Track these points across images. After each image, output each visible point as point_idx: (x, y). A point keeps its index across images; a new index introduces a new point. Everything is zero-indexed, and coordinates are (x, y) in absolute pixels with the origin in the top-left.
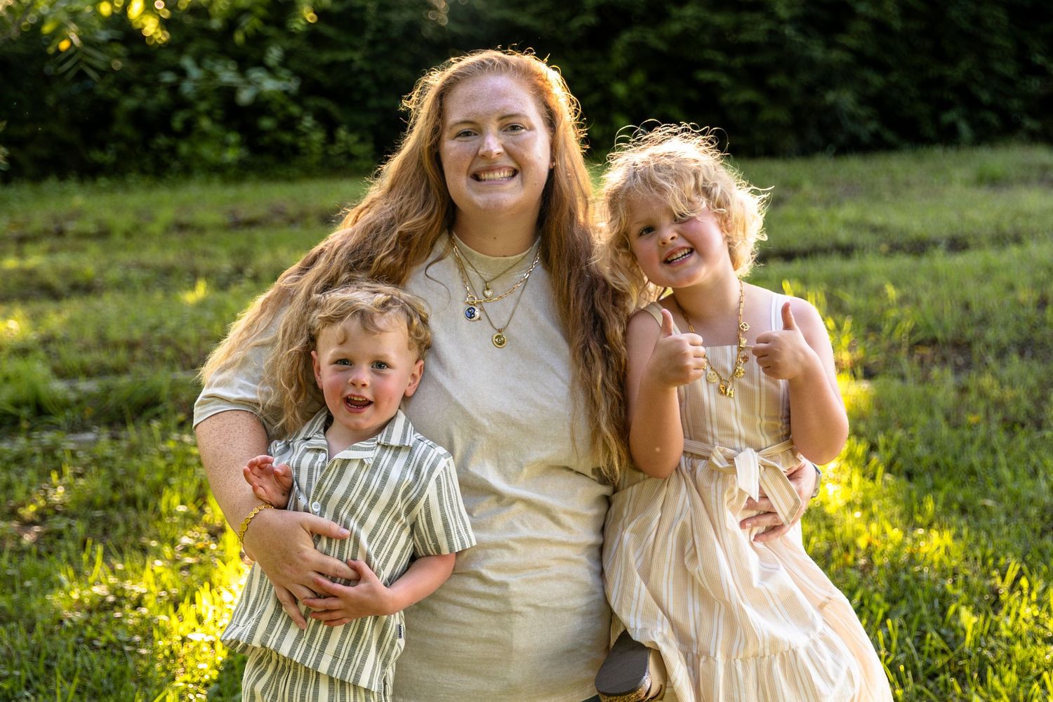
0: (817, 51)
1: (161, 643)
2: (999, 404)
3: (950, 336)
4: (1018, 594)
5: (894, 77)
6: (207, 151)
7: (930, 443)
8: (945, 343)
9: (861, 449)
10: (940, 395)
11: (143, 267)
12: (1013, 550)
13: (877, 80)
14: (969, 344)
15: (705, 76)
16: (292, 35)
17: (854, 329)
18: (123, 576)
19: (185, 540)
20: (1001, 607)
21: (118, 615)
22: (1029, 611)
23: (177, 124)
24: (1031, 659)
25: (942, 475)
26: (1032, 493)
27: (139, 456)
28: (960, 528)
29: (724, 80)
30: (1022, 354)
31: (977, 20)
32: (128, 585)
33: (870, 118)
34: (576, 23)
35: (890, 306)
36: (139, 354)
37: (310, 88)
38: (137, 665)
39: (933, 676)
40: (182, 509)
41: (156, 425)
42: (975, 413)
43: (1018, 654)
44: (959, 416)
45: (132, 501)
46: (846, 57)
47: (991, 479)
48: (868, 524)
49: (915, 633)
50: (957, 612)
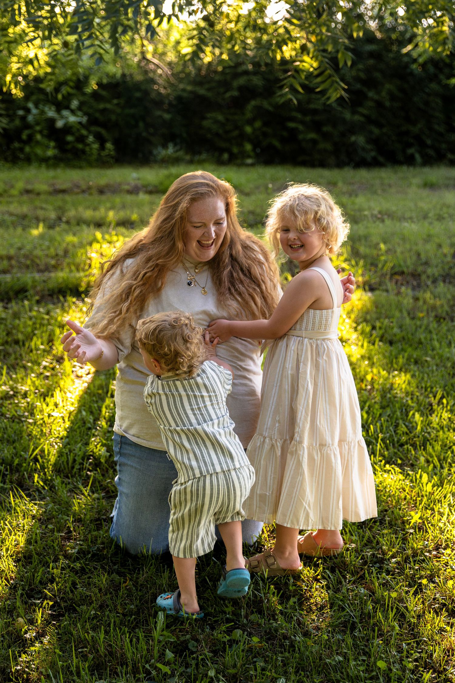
0: (348, 115)
1: (38, 417)
2: (434, 308)
3: (410, 270)
4: (441, 406)
5: (385, 130)
6: (39, 151)
7: (401, 327)
8: (408, 274)
9: (368, 329)
10: (405, 302)
11: (11, 214)
12: (439, 384)
13: (376, 131)
14: (419, 275)
15: (291, 125)
16: (84, 94)
17: (365, 266)
18: (16, 381)
19: (44, 363)
20: (434, 412)
21: (16, 401)
22: (446, 414)
23: (24, 137)
24: (447, 438)
25: (406, 344)
26: (448, 355)
27: (19, 319)
28: (415, 371)
29: (301, 127)
30: (444, 281)
31: (427, 103)
32: (19, 386)
33: (372, 150)
34: (228, 95)
35: (382, 255)
36: (13, 262)
37: (93, 121)
38: (28, 428)
39: (402, 445)
40: (42, 347)
41: (26, 303)
42: (422, 312)
43: (441, 436)
44: (414, 313)
45: (17, 342)
46: (362, 119)
47: (429, 347)
48: (372, 368)
49: (394, 424)
50: (414, 414)
